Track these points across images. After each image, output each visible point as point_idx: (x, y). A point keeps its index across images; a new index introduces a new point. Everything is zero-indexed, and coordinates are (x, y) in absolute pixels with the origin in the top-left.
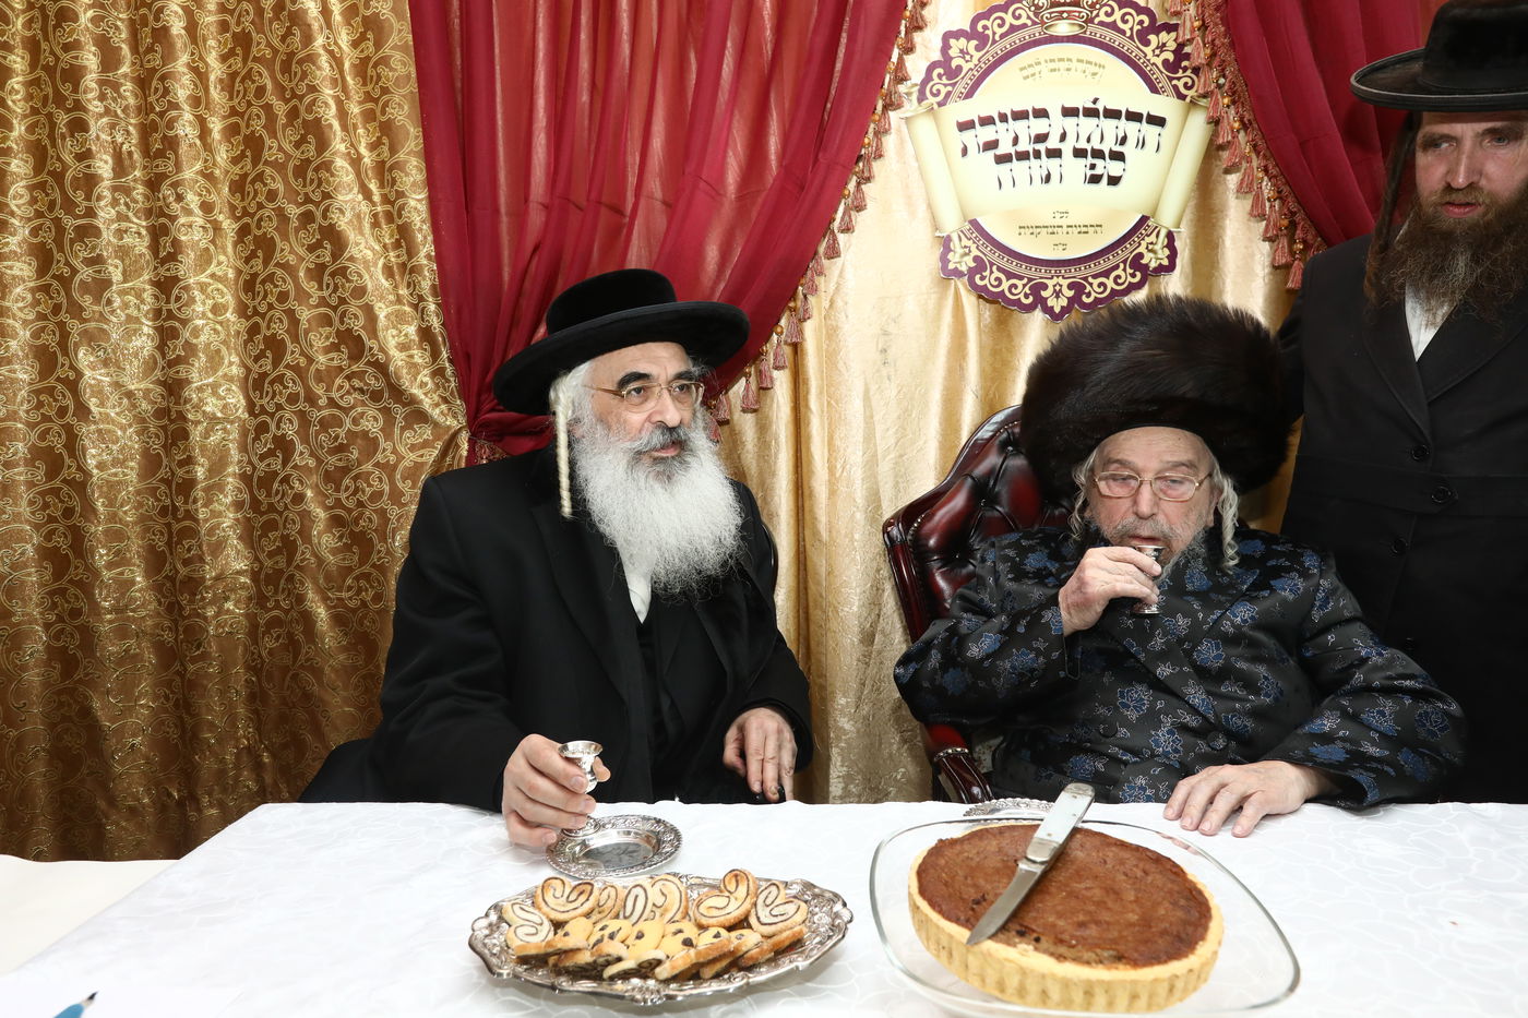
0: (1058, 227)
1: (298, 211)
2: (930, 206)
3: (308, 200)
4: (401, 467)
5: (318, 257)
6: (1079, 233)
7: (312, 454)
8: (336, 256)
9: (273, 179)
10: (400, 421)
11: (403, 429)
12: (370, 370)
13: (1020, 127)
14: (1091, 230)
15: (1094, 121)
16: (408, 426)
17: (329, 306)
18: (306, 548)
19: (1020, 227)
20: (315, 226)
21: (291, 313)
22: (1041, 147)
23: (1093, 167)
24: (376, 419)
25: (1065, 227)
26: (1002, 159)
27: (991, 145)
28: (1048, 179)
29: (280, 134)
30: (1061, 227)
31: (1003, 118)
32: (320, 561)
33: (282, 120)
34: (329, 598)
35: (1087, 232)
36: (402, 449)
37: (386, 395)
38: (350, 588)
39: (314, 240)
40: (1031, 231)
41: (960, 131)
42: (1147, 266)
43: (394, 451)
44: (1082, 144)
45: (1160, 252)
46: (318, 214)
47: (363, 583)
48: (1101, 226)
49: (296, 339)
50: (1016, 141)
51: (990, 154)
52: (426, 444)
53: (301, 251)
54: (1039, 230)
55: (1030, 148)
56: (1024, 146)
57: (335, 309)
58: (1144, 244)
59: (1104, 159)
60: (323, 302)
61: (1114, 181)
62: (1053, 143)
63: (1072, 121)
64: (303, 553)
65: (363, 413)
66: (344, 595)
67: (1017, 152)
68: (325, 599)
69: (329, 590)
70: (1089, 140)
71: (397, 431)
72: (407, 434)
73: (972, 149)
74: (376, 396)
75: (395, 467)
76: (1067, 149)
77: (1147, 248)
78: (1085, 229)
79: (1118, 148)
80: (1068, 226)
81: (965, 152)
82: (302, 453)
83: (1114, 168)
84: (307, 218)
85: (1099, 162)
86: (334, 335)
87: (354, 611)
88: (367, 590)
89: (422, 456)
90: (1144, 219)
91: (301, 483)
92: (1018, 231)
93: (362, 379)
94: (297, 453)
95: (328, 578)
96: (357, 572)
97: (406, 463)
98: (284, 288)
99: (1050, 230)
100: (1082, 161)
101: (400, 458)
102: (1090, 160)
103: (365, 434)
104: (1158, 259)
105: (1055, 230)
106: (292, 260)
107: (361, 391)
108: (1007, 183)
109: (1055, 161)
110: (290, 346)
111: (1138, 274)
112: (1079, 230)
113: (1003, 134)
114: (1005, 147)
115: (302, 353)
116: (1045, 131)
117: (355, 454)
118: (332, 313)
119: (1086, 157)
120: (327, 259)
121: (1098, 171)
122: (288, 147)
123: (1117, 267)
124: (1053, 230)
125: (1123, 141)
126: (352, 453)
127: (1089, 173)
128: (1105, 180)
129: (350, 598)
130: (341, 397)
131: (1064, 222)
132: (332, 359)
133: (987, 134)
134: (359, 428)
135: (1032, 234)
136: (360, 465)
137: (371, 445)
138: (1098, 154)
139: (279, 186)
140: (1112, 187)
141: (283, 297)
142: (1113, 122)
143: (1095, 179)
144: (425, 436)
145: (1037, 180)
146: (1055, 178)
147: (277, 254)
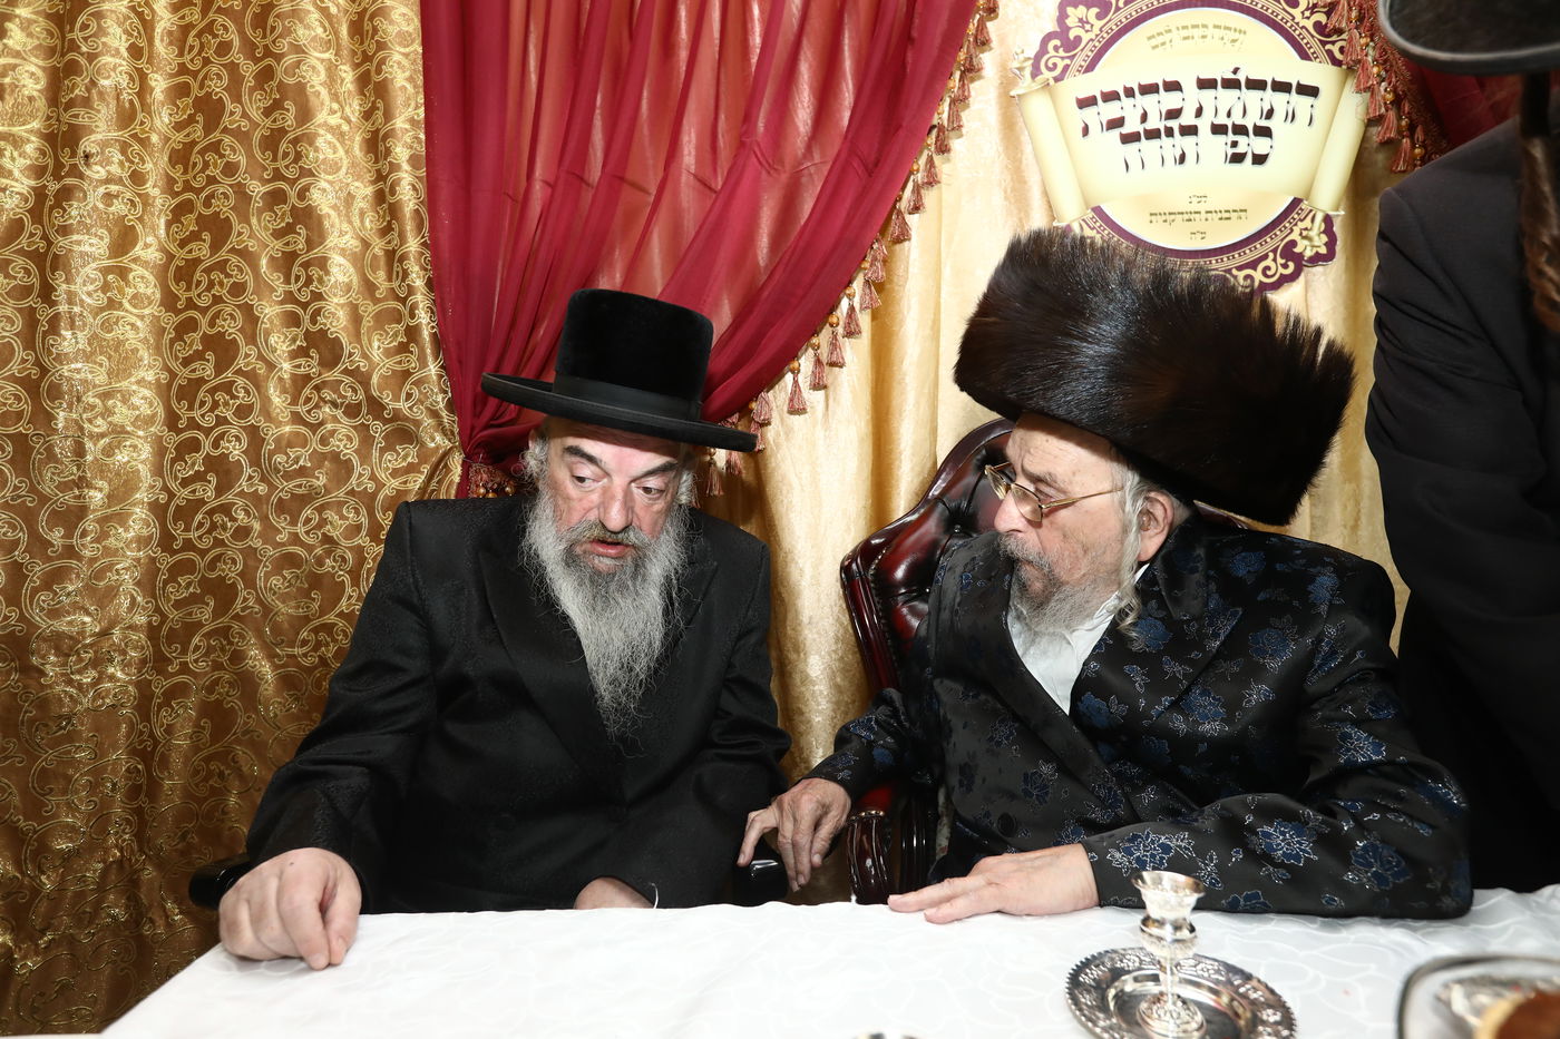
0: (1196, 213)
1: (264, 189)
2: (1046, 194)
3: (278, 176)
4: (381, 496)
5: (287, 244)
6: (1221, 219)
7: (263, 479)
8: (310, 244)
9: (234, 150)
10: (380, 442)
11: (383, 451)
12: (347, 380)
13: (1149, 102)
14: (1234, 215)
15: (1234, 93)
16: (389, 447)
17: (297, 302)
18: (249, 593)
19: (1151, 214)
20: (286, 208)
21: (248, 310)
22: (1174, 124)
23: (1235, 144)
24: (350, 439)
25: (1203, 212)
26: (1129, 139)
27: (1116, 123)
28: (1182, 159)
29: (245, 98)
30: (1199, 213)
31: (1130, 93)
32: (267, 610)
33: (250, 82)
34: (278, 656)
35: (1229, 218)
36: (382, 475)
37: (364, 410)
38: (304, 643)
39: (283, 224)
40: (1164, 218)
41: (1081, 108)
42: (1301, 255)
43: (373, 477)
44: (1222, 120)
45: (1316, 238)
46: (292, 194)
47: (322, 636)
48: (1245, 211)
49: (252, 340)
50: (1144, 118)
51: (1116, 133)
52: (411, 469)
53: (265, 236)
54: (1173, 217)
55: (1161, 125)
56: (1154, 122)
57: (305, 306)
58: (1297, 230)
59: (1248, 135)
60: (290, 298)
61: (1260, 159)
62: (1187, 118)
63: (1209, 93)
64: (245, 600)
65: (334, 431)
66: (296, 651)
67: (1145, 130)
68: (271, 656)
69: (276, 645)
70: (1229, 115)
71: (375, 453)
72: (388, 456)
73: (1094, 128)
74: (352, 411)
75: (374, 496)
76: (1204, 125)
77: (1301, 234)
78: (1227, 215)
79: (1264, 123)
80: (1207, 212)
81: (1086, 131)
82: (250, 478)
83: (1260, 145)
84: (276, 198)
85: (1241, 139)
86: (301, 336)
87: (309, 670)
88: (327, 645)
89: (405, 483)
90: (1296, 202)
91: (248, 514)
92: (1149, 218)
93: (336, 391)
94: (245, 477)
95: (276, 629)
96: (316, 623)
97: (386, 492)
98: (239, 278)
99: (1186, 217)
100: (1221, 139)
101: (380, 485)
102: (1231, 137)
103: (335, 456)
104: (1313, 246)
105: (1192, 216)
106: (252, 245)
107: (335, 405)
108: (1135, 164)
109: (1190, 140)
110: (244, 349)
111: (1291, 265)
112: (1219, 215)
113: (1130, 110)
114: (1132, 125)
115: (261, 357)
116: (1178, 106)
117: (321, 480)
118: (300, 311)
119: (1226, 133)
120: (301, 246)
121: (1240, 150)
122: (256, 115)
123: (1265, 257)
124: (1189, 216)
125: (1270, 114)
126: (318, 478)
127: (1231, 151)
128: (1249, 158)
129: (305, 655)
130: (309, 412)
131: (1203, 208)
132: (299, 366)
133: (1111, 110)
134: (327, 449)
135: (1165, 221)
136: (328, 491)
137: (343, 468)
138: (1240, 130)
139: (241, 159)
140: (1257, 167)
141: (237, 289)
142: (1256, 94)
143: (1237, 158)
144: (409, 460)
145: (1170, 161)
146: (1190, 158)
147: (233, 238)
